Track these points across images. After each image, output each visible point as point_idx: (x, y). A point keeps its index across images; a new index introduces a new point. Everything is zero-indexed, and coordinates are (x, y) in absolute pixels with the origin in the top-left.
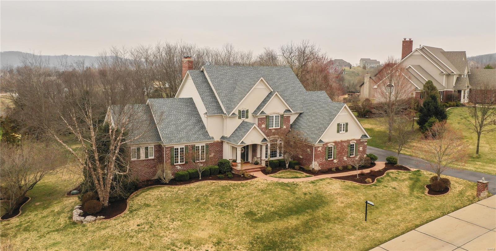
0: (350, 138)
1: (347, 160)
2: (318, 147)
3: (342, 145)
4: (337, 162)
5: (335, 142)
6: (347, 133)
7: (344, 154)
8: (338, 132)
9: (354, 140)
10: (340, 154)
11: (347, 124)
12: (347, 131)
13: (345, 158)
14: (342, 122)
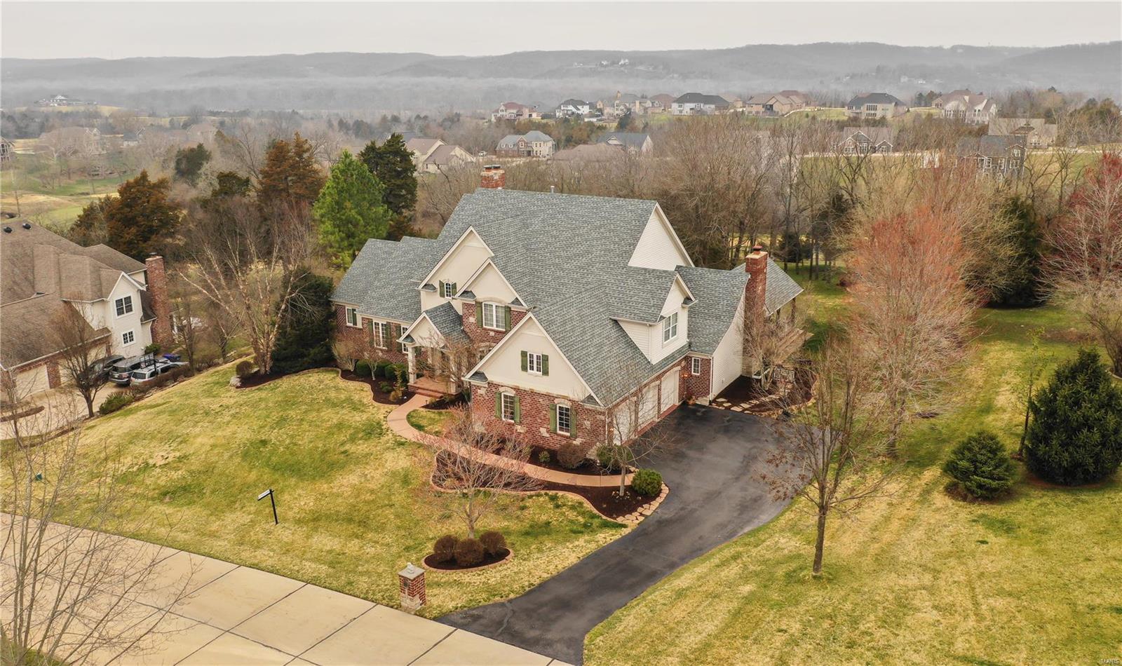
0: (555, 392)
1: (548, 435)
2: (479, 388)
3: (534, 402)
4: (521, 431)
5: (517, 389)
6: (545, 377)
7: (539, 421)
8: (524, 368)
9: (564, 397)
10: (530, 418)
11: (546, 358)
12: (546, 373)
13: (543, 431)
14: (536, 350)
